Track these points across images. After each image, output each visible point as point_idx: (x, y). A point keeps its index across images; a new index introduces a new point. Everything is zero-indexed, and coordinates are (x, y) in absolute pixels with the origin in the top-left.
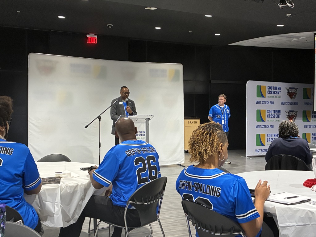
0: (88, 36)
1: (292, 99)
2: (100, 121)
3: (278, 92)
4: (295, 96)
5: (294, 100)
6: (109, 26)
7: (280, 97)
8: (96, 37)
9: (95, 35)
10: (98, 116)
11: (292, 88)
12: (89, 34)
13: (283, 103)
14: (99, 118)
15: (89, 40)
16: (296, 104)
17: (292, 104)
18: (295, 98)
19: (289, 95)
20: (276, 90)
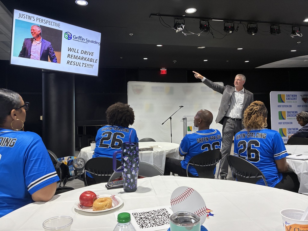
0: (161, 70)
1: (306, 103)
2: (171, 120)
3: (295, 99)
6: (174, 62)
7: (296, 102)
8: (166, 70)
9: (165, 68)
10: (169, 117)
11: (305, 95)
12: (161, 68)
13: (299, 106)
14: (171, 118)
15: (162, 72)
17: (306, 106)
19: (303, 100)
20: (293, 97)
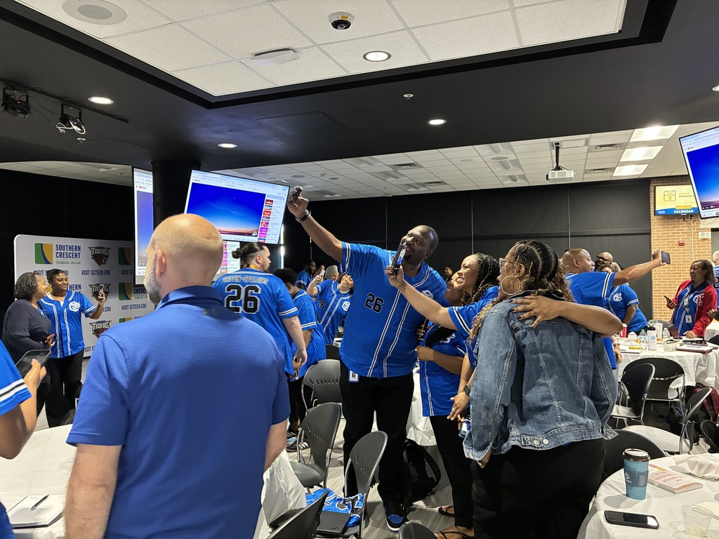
1: (100, 265)
3: (76, 255)
4: (105, 261)
5: (103, 267)
7: (79, 263)
11: (100, 248)
13: (84, 273)
16: (108, 273)
17: (100, 273)
18: (104, 264)
19: (95, 260)
20: (71, 252)
